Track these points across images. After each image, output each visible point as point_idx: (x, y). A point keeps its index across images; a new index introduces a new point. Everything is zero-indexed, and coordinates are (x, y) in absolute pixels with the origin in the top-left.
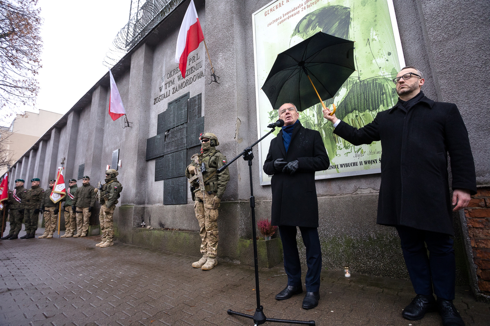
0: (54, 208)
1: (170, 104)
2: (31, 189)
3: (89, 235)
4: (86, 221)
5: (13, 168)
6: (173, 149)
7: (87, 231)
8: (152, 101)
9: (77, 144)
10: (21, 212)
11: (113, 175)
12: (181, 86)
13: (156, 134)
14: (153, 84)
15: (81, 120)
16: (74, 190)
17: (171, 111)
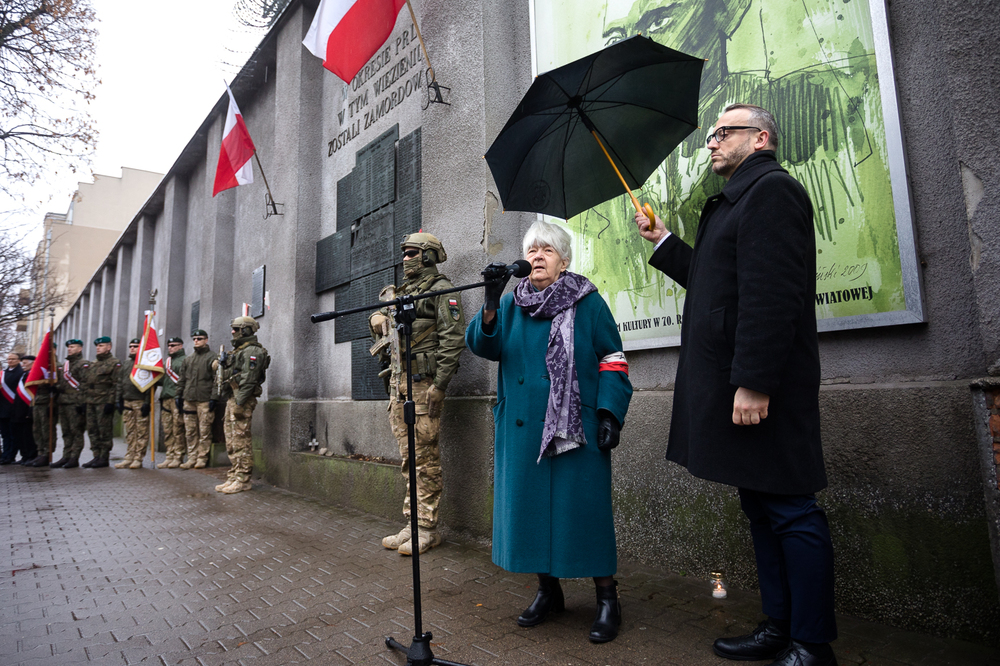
0: (142, 404)
1: (360, 154)
2: (95, 361)
3: (211, 464)
4: (205, 434)
5: (76, 309)
6: (367, 266)
7: (208, 455)
8: (326, 149)
9: (187, 254)
10: (81, 410)
11: (247, 331)
12: (382, 110)
13: (333, 231)
14: (326, 106)
15: (191, 196)
16: (179, 362)
17: (362, 173)
